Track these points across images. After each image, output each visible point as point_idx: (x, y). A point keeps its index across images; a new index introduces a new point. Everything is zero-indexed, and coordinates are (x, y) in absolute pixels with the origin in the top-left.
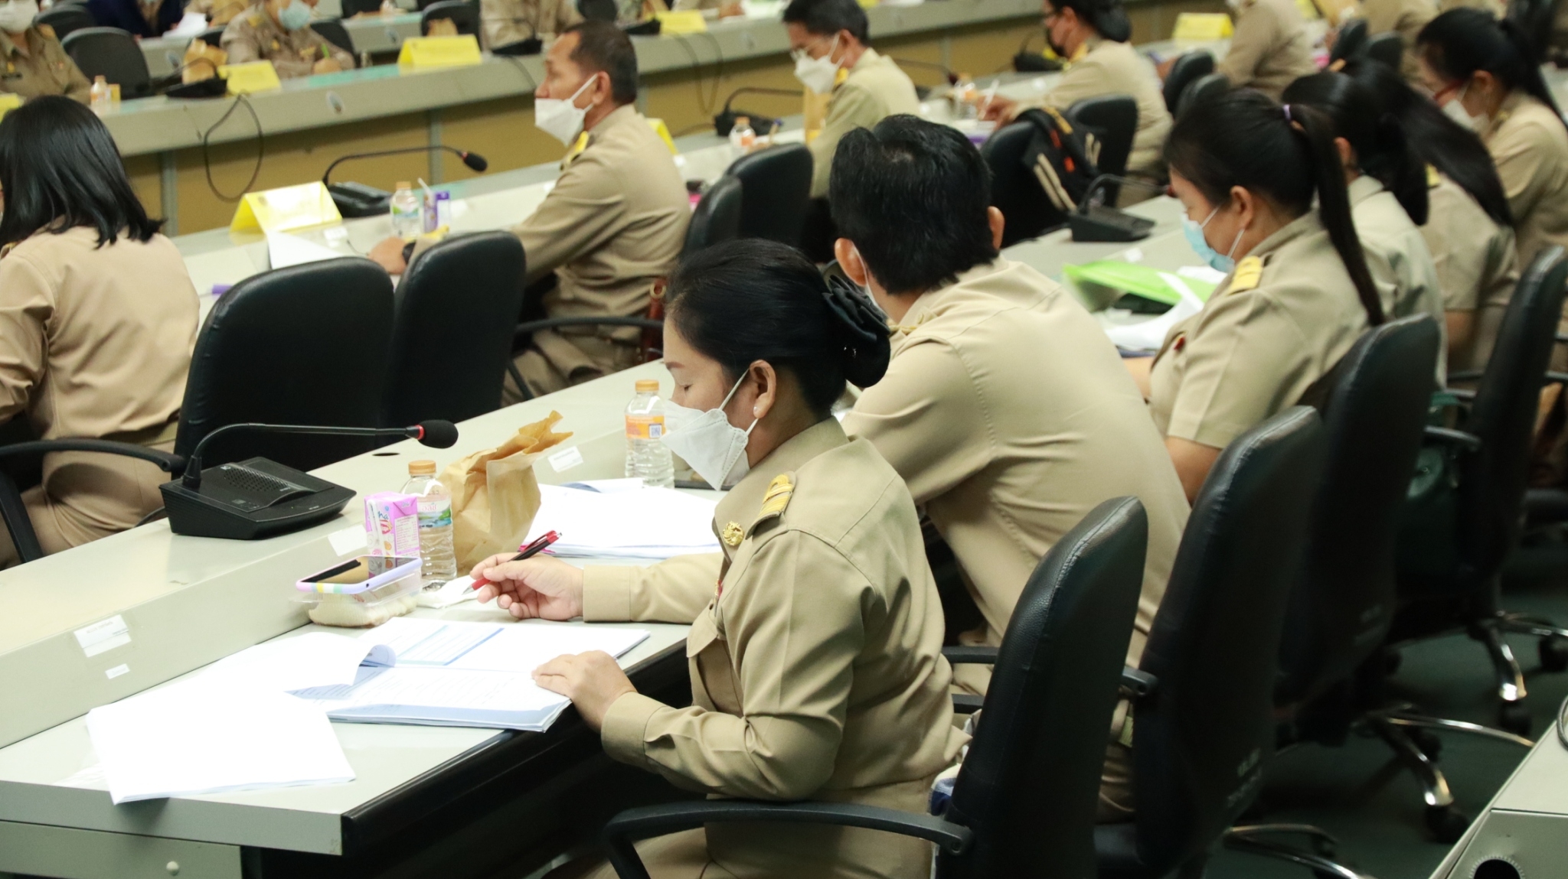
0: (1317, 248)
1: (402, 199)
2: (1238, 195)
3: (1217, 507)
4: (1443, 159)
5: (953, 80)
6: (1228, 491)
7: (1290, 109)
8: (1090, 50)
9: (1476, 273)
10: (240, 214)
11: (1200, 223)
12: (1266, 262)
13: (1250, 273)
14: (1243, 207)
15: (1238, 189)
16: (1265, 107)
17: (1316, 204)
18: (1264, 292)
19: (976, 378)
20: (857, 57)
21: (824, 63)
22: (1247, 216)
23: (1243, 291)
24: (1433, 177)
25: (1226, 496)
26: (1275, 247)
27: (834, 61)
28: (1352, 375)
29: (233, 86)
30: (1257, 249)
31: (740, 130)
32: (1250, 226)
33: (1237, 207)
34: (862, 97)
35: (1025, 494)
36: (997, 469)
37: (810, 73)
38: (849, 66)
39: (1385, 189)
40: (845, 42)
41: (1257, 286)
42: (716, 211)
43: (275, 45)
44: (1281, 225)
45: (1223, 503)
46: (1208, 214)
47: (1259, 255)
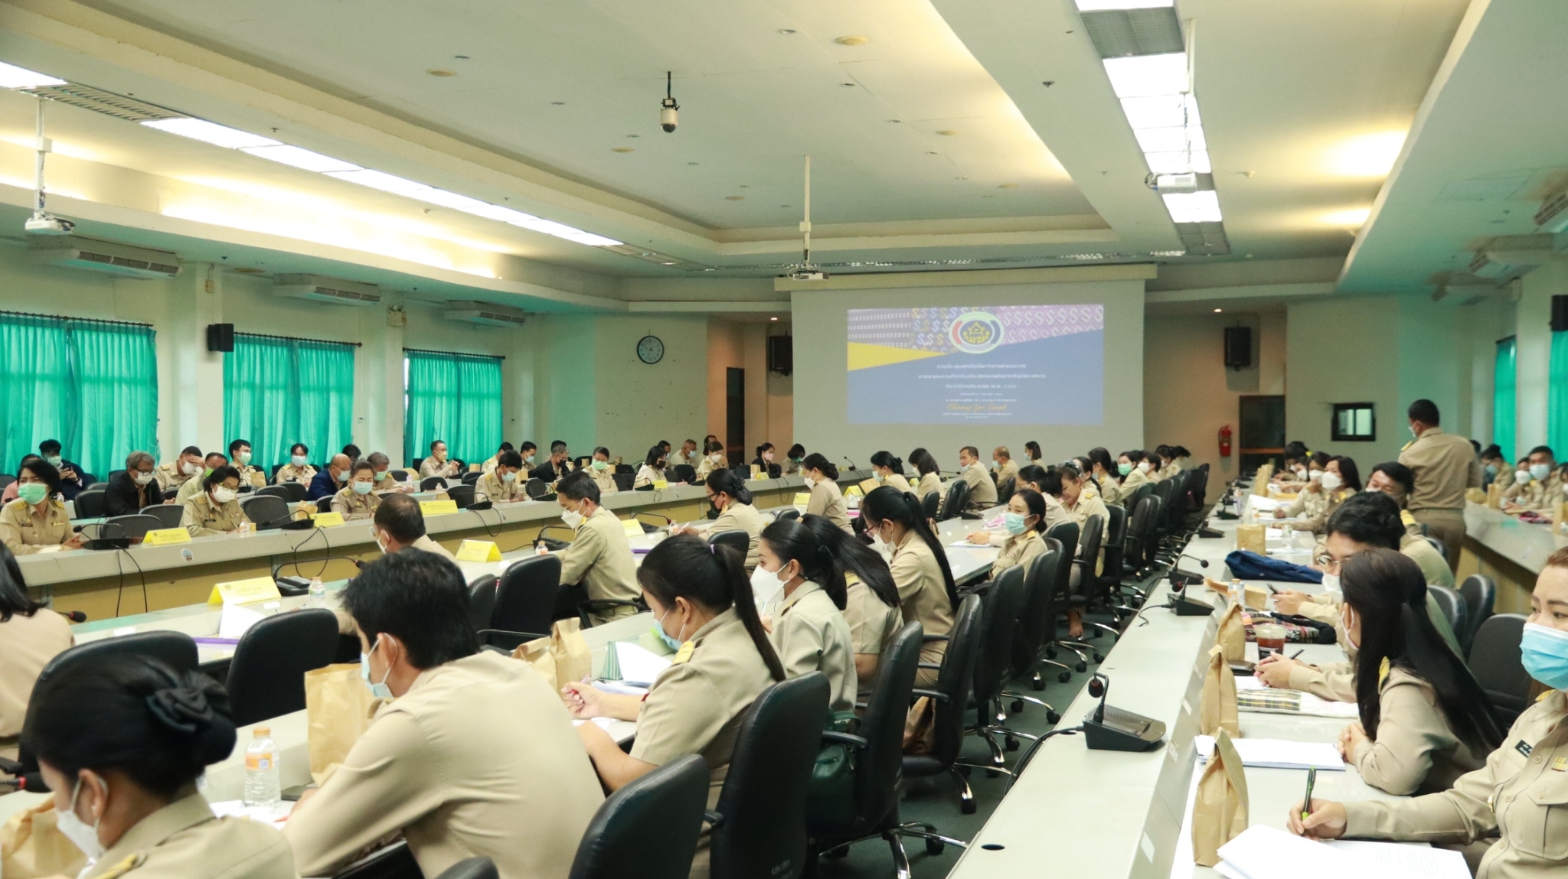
0: (735, 631)
1: (315, 586)
2: (679, 601)
3: (594, 847)
4: (860, 570)
5: (669, 522)
6: (602, 834)
7: (714, 548)
8: (729, 508)
9: (880, 633)
10: (213, 595)
11: (659, 620)
12: (698, 645)
13: (686, 652)
14: (684, 610)
15: (679, 598)
16: (698, 546)
17: (734, 605)
18: (694, 665)
19: (431, 740)
20: (593, 510)
21: (576, 513)
22: (687, 615)
23: (678, 664)
24: (851, 579)
25: (601, 838)
26: (705, 634)
27: (581, 513)
28: (754, 717)
29: (317, 524)
30: (692, 637)
31: (540, 548)
32: (689, 621)
33: (680, 609)
34: (592, 534)
35: (471, 823)
36: (448, 808)
37: (568, 518)
38: (588, 516)
39: (822, 588)
40: (587, 503)
41: (689, 661)
42: (476, 593)
43: (358, 504)
44: (707, 621)
45: (599, 844)
46: (664, 614)
47: (693, 641)
